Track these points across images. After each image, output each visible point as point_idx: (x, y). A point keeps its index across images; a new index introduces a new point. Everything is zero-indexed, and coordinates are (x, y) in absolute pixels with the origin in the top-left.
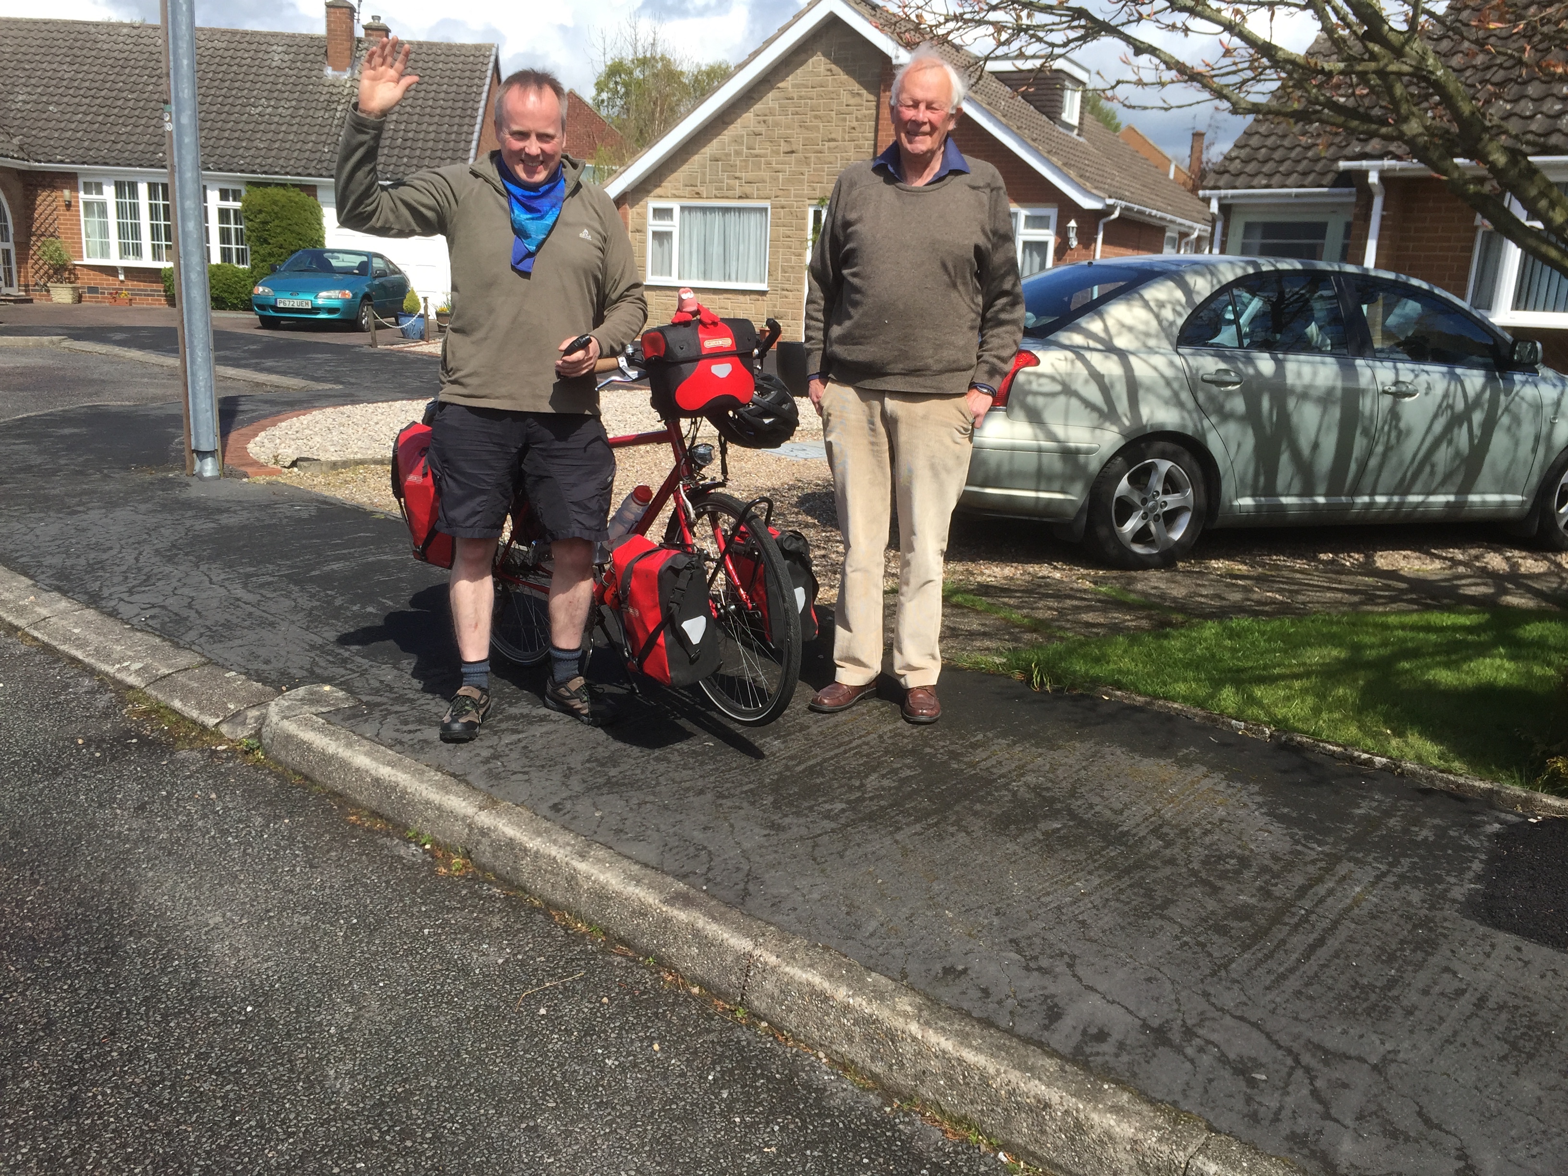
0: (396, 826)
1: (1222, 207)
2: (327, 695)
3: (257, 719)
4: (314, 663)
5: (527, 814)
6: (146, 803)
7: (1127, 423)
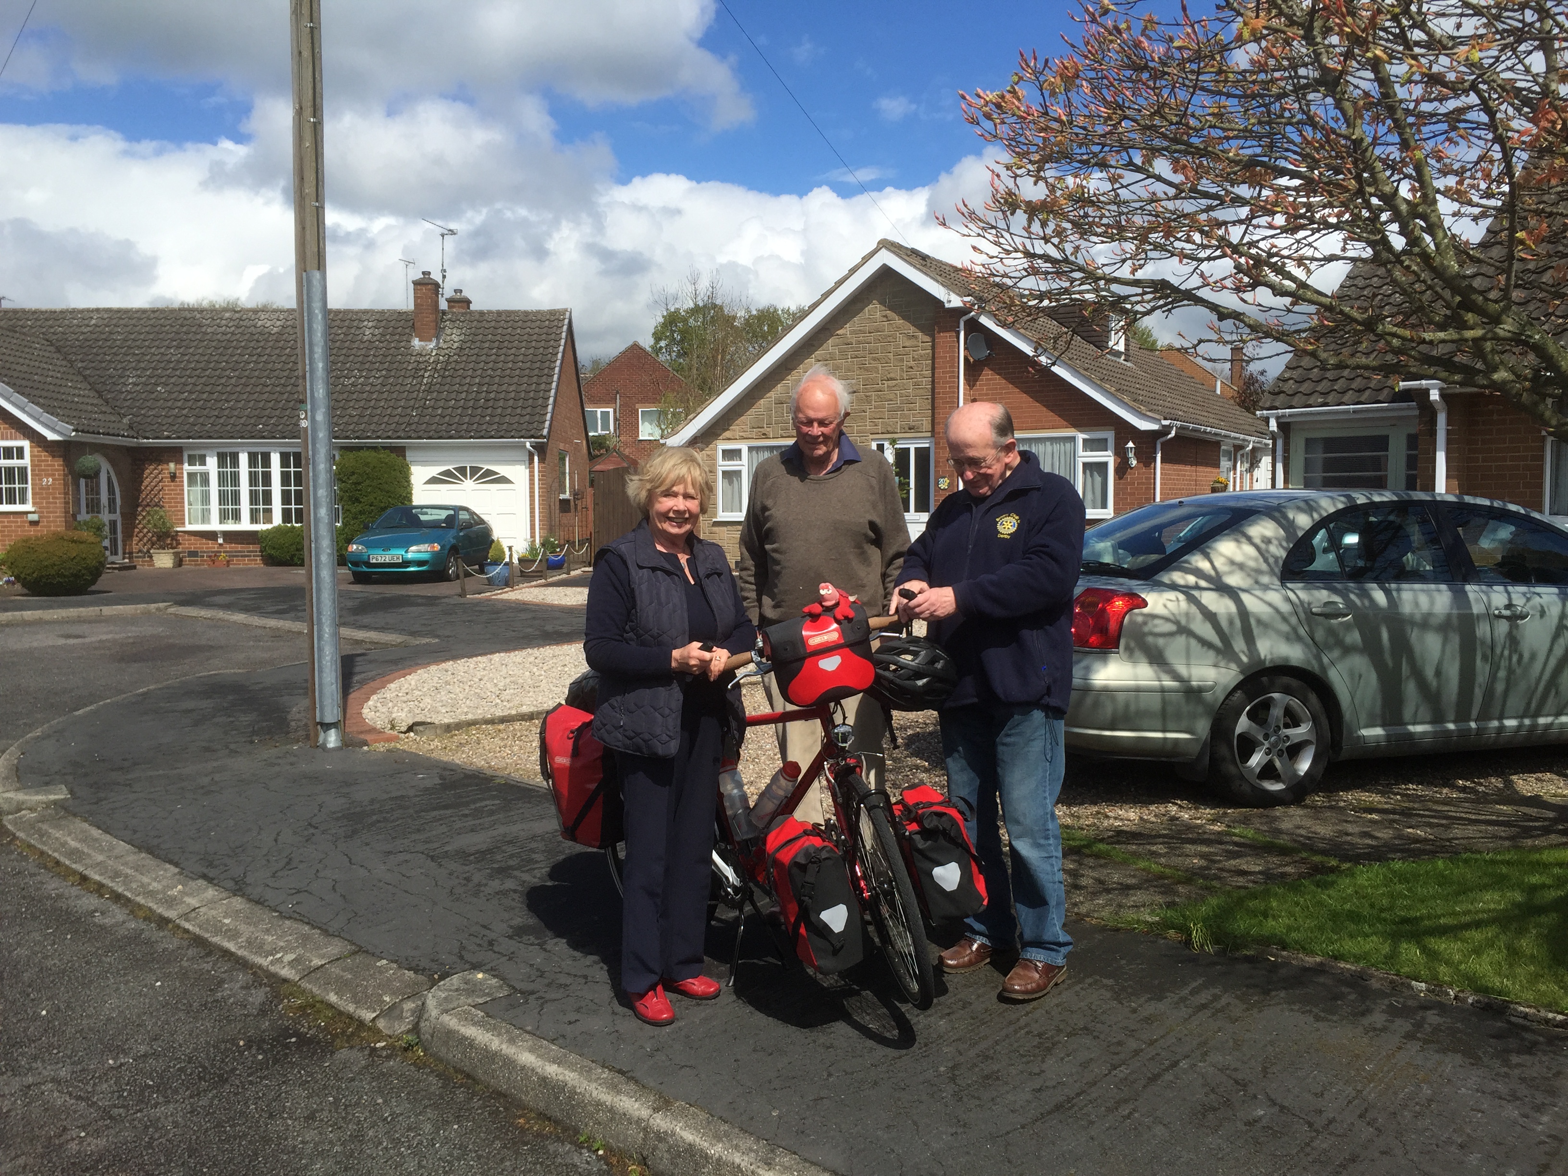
0: (565, 1129)
1: (1281, 426)
2: (481, 982)
3: (413, 1012)
4: (463, 948)
5: (703, 1116)
6: (316, 1111)
7: (1245, 659)
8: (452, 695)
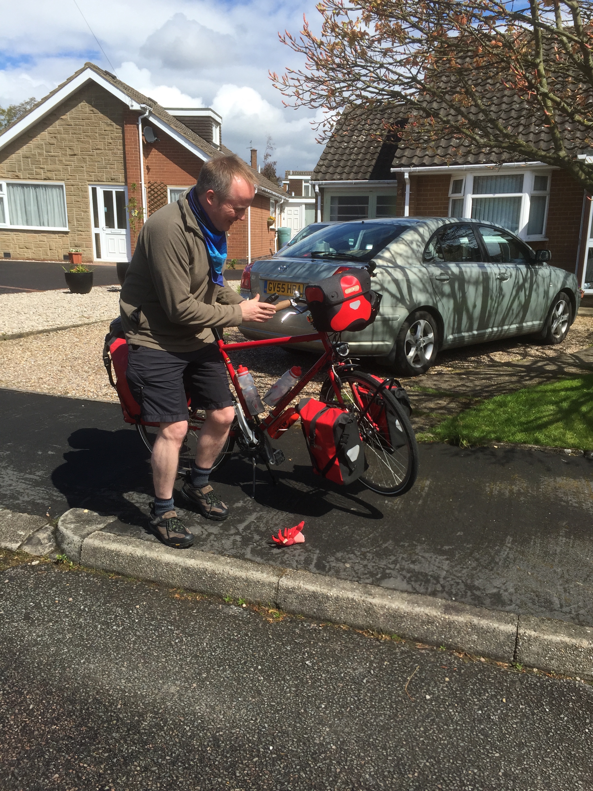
0: (212, 596)
1: (320, 189)
2: (89, 515)
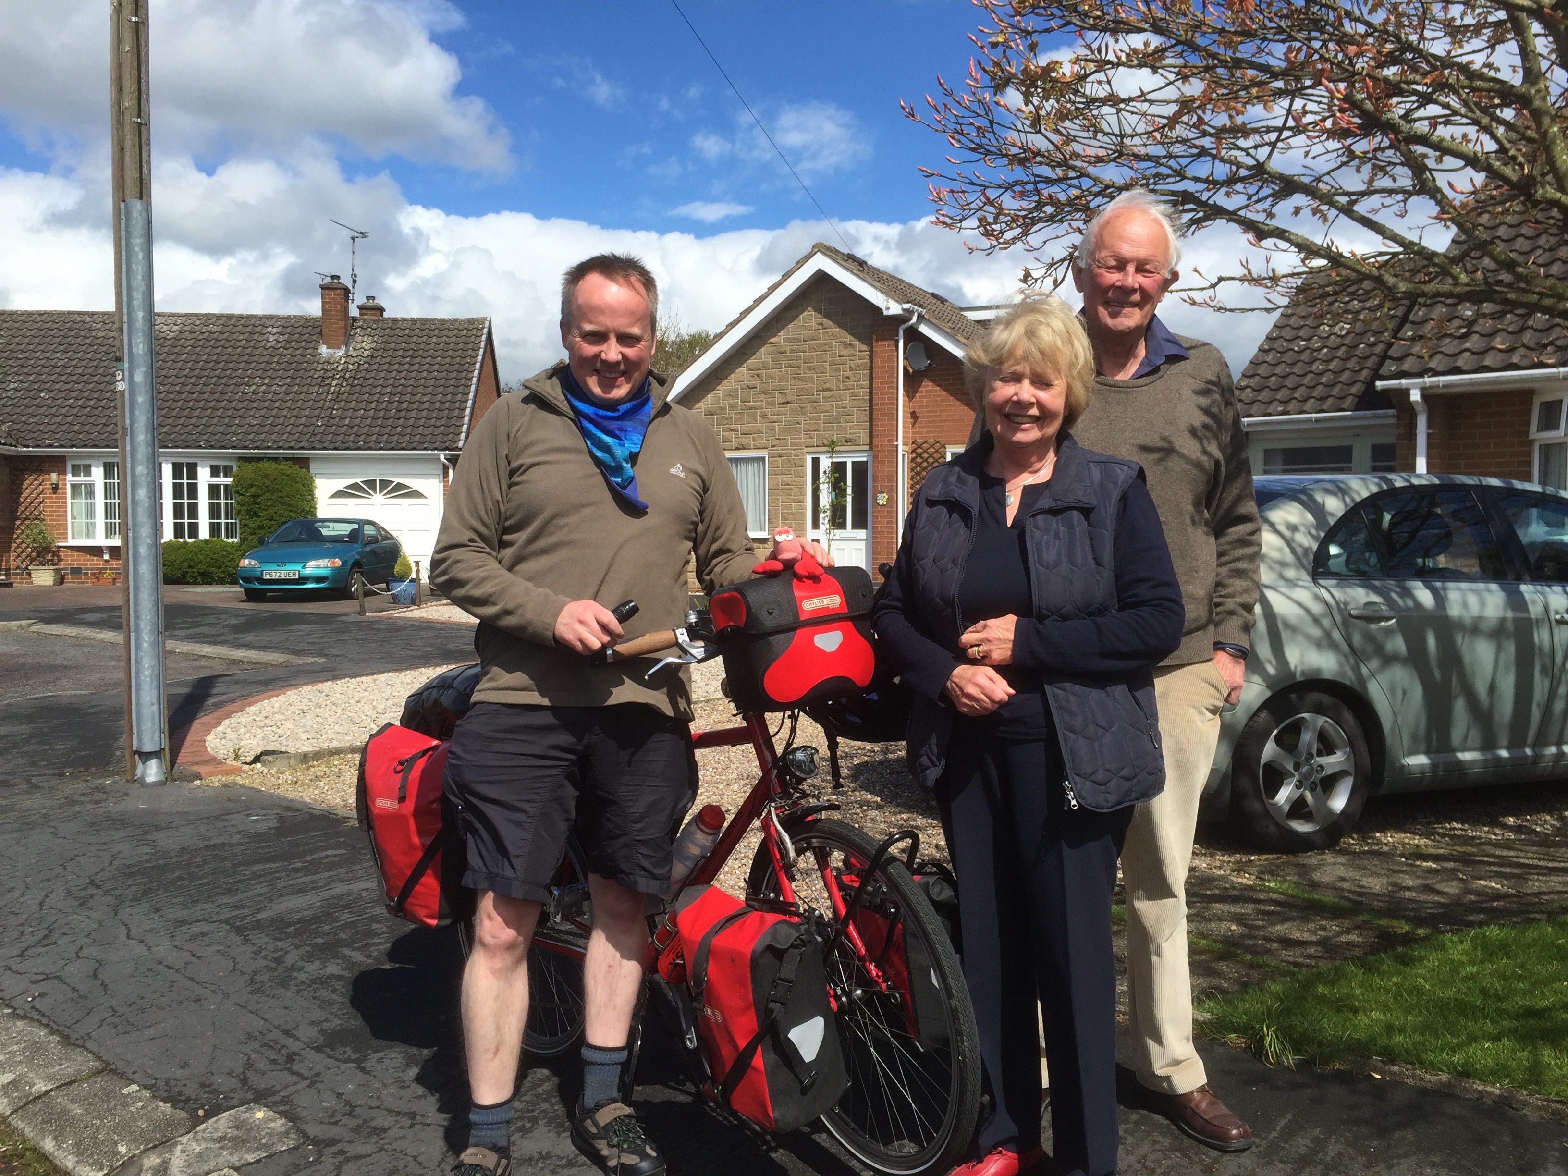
2: (259, 1125)
4: (249, 1065)
7: (1271, 670)
8: (318, 719)
